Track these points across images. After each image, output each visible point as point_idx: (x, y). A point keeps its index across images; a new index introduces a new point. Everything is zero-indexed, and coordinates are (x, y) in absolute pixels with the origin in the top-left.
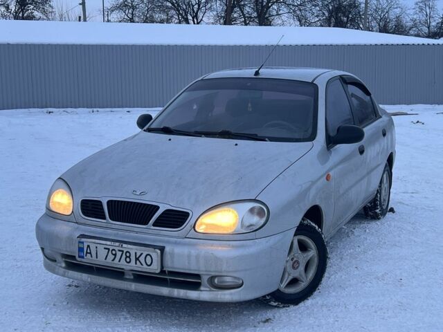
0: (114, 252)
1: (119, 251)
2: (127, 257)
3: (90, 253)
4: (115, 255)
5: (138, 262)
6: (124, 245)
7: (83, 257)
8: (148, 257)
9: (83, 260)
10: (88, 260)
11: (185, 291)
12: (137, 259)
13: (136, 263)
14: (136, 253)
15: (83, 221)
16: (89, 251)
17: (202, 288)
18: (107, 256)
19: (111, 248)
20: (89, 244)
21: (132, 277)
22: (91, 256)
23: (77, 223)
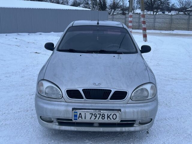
0: (95, 115)
1: (98, 114)
2: (102, 116)
3: (81, 117)
4: (96, 116)
5: (109, 118)
6: (101, 111)
7: (77, 119)
8: (115, 115)
9: (77, 121)
10: (79, 120)
11: (128, 128)
12: (108, 117)
13: (108, 119)
14: (108, 114)
15: (70, 101)
16: (80, 116)
17: (135, 125)
18: (91, 117)
19: (94, 113)
20: (80, 113)
21: (98, 125)
22: (82, 118)
23: (66, 102)
